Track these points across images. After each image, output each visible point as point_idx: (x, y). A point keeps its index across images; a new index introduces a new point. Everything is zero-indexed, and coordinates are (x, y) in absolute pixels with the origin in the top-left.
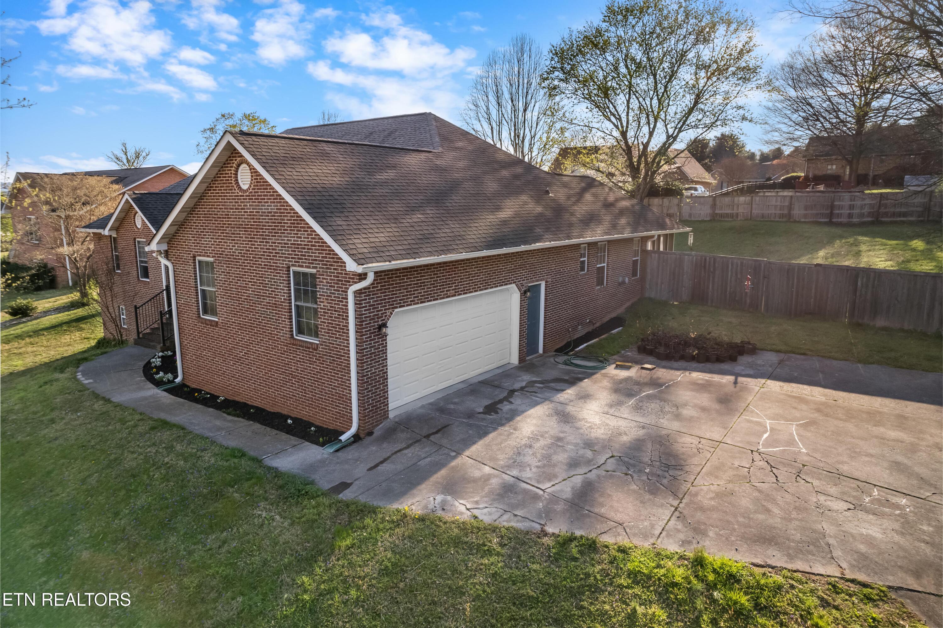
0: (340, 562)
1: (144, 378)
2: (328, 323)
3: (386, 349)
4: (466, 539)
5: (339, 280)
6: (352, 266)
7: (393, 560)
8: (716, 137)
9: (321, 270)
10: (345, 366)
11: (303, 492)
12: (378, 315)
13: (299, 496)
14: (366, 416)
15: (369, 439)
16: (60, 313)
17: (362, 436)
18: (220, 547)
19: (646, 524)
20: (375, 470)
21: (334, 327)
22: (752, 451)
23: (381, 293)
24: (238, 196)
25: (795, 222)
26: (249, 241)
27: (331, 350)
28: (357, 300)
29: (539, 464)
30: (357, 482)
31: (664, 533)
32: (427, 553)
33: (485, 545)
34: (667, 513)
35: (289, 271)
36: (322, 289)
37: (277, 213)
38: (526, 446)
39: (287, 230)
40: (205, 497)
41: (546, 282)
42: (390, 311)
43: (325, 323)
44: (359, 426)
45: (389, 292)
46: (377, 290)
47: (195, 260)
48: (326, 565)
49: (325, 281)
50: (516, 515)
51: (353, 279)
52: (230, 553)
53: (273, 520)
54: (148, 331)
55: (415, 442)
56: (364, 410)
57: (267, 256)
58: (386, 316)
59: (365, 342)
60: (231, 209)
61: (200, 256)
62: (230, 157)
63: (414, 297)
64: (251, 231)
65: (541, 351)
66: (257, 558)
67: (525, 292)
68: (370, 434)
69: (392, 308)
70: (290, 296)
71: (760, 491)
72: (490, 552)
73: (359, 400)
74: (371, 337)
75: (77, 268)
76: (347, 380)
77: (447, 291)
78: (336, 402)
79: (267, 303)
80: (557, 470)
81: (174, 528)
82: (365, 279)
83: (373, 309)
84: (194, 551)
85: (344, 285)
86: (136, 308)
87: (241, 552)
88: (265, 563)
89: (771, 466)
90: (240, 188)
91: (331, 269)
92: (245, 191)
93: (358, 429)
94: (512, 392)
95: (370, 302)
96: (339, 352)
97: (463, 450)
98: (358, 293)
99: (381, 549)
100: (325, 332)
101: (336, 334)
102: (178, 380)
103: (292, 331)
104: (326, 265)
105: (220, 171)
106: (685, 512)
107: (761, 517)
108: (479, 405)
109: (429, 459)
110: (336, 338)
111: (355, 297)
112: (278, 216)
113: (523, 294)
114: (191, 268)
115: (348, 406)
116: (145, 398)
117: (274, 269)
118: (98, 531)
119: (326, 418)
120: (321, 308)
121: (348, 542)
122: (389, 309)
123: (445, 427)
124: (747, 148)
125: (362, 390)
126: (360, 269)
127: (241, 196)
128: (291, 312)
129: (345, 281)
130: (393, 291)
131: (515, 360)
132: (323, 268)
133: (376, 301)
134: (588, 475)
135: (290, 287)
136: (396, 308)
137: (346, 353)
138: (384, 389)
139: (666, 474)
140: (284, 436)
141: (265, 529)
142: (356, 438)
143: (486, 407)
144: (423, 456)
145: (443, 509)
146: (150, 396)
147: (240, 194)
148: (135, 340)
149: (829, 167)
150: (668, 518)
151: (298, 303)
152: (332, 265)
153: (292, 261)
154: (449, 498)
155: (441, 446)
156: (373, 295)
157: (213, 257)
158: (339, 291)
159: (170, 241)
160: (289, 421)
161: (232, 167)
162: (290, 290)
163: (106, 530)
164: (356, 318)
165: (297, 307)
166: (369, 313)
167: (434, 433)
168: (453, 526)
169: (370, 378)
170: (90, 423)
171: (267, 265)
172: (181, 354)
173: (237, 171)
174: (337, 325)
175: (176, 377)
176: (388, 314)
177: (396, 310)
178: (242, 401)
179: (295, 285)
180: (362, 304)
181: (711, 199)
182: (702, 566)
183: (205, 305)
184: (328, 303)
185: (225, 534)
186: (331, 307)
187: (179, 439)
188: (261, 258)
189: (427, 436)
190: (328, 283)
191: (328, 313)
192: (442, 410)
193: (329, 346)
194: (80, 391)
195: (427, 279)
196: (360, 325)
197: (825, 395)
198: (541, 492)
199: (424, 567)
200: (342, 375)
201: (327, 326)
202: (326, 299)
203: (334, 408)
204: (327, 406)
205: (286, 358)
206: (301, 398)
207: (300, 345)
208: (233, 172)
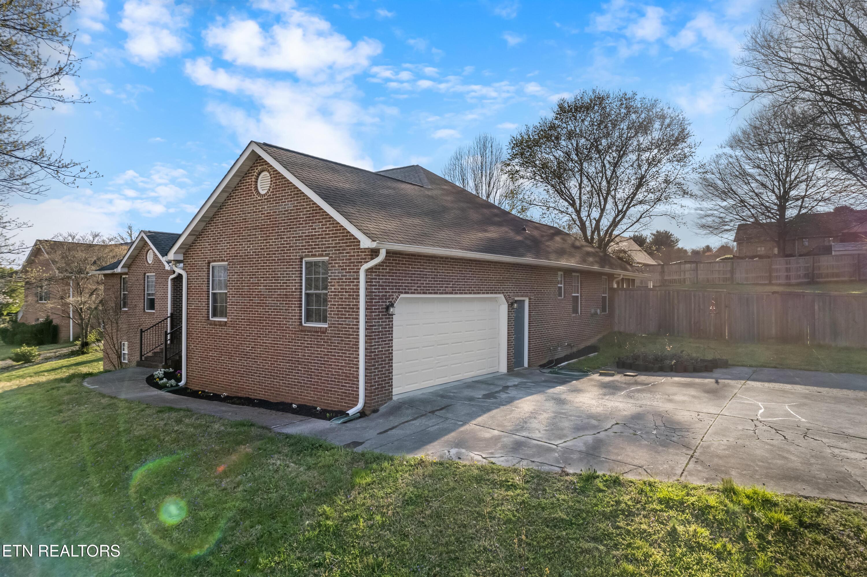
0: (362, 496)
1: (147, 385)
2: (338, 305)
3: (392, 331)
4: (487, 477)
5: (351, 263)
6: (366, 243)
7: (415, 493)
8: (652, 234)
9: (334, 256)
10: (353, 345)
11: (317, 445)
12: (386, 296)
13: (312, 449)
14: (372, 393)
15: (375, 415)
16: (60, 359)
17: (367, 412)
18: (235, 488)
19: (665, 466)
20: (385, 434)
21: (343, 308)
22: (752, 420)
23: (389, 276)
24: (256, 201)
25: (738, 284)
26: (264, 240)
27: (340, 331)
28: (368, 278)
29: (547, 428)
30: (369, 442)
31: (685, 473)
32: (449, 487)
33: (509, 482)
34: (684, 460)
35: (302, 262)
36: (334, 273)
37: (294, 210)
38: (530, 417)
39: (302, 224)
40: (216, 452)
41: (530, 299)
42: (397, 294)
43: (335, 305)
44: (365, 403)
45: (396, 276)
46: (386, 272)
47: (209, 266)
48: (347, 498)
49: (337, 265)
50: (533, 462)
51: (365, 259)
52: (246, 491)
53: (288, 467)
54: (150, 354)
55: (422, 416)
56: (371, 386)
57: (281, 250)
58: (393, 299)
59: (374, 319)
60: (248, 213)
61: (215, 261)
62: (252, 167)
63: (418, 287)
64: (267, 231)
65: (526, 365)
66: (274, 494)
67: (512, 304)
68: (375, 411)
69: (399, 292)
70: (301, 286)
71: (772, 445)
72: (514, 487)
73: (366, 376)
74: (379, 315)
75: (82, 319)
76: (355, 358)
77: (446, 287)
78: (342, 382)
79: (278, 295)
80: (565, 432)
81: (187, 476)
82: (377, 256)
83: (382, 289)
84: (208, 492)
85: (356, 266)
86: (142, 331)
87: (258, 491)
88: (283, 498)
89: (776, 430)
90: (258, 193)
91: (343, 253)
92: (264, 195)
93: (364, 406)
94: (507, 387)
95: (379, 282)
96: (347, 331)
97: (470, 421)
98: (369, 271)
99: (402, 485)
100: (334, 314)
101: (345, 315)
102: (182, 383)
103: (301, 319)
104: (339, 250)
105: (241, 181)
106: (702, 458)
107: (780, 462)
108: (479, 394)
109: (437, 427)
110: (346, 318)
111: (366, 275)
112: (294, 213)
113: (510, 305)
114: (205, 274)
115: (354, 384)
116: (151, 396)
117: (287, 262)
118: (109, 481)
119: (331, 401)
120: (332, 292)
121: (369, 480)
122: (396, 292)
123: (448, 406)
124: (680, 245)
125: (370, 366)
126: (373, 245)
127: (259, 200)
128: (301, 301)
129: (357, 262)
130: (399, 276)
131: (503, 368)
132: (336, 254)
133: (384, 282)
134: (598, 435)
135: (301, 277)
136: (402, 293)
137: (355, 332)
138: (389, 370)
139: (674, 434)
140: (290, 415)
141: (280, 473)
142: (362, 414)
143: (484, 395)
144: (430, 425)
145: (460, 458)
146: (155, 395)
147: (259, 198)
148: (138, 362)
149: (759, 249)
150: (686, 462)
151: (308, 292)
152: (344, 250)
153: (305, 252)
154: (463, 451)
155: (447, 419)
156: (382, 276)
157: (227, 261)
158: (350, 272)
159: (186, 251)
160: (294, 406)
161: (253, 176)
162: (301, 280)
163: (117, 480)
164: (366, 296)
165: (307, 295)
166: (379, 292)
167: (437, 410)
168: (472, 468)
169: (377, 355)
170: (97, 411)
171: (280, 259)
172: (187, 358)
173: (257, 179)
174: (347, 305)
175: (180, 380)
176: (395, 297)
177: (402, 296)
178: (245, 396)
179: (306, 275)
180: (372, 282)
181: (660, 267)
182: (735, 493)
183: (215, 309)
184: (339, 285)
185: (239, 477)
186: (341, 289)
187: (186, 416)
188: (275, 254)
189: (433, 412)
190: (340, 266)
191: (338, 295)
192: (442, 396)
193: (338, 327)
194: (86, 392)
195: (429, 272)
196: (370, 302)
197: (808, 390)
198: (555, 447)
199: (449, 498)
200: (349, 354)
201: (337, 308)
202: (338, 282)
203: (340, 389)
204: (332, 388)
205: (293, 346)
206: (306, 384)
207: (309, 331)
208: (253, 180)
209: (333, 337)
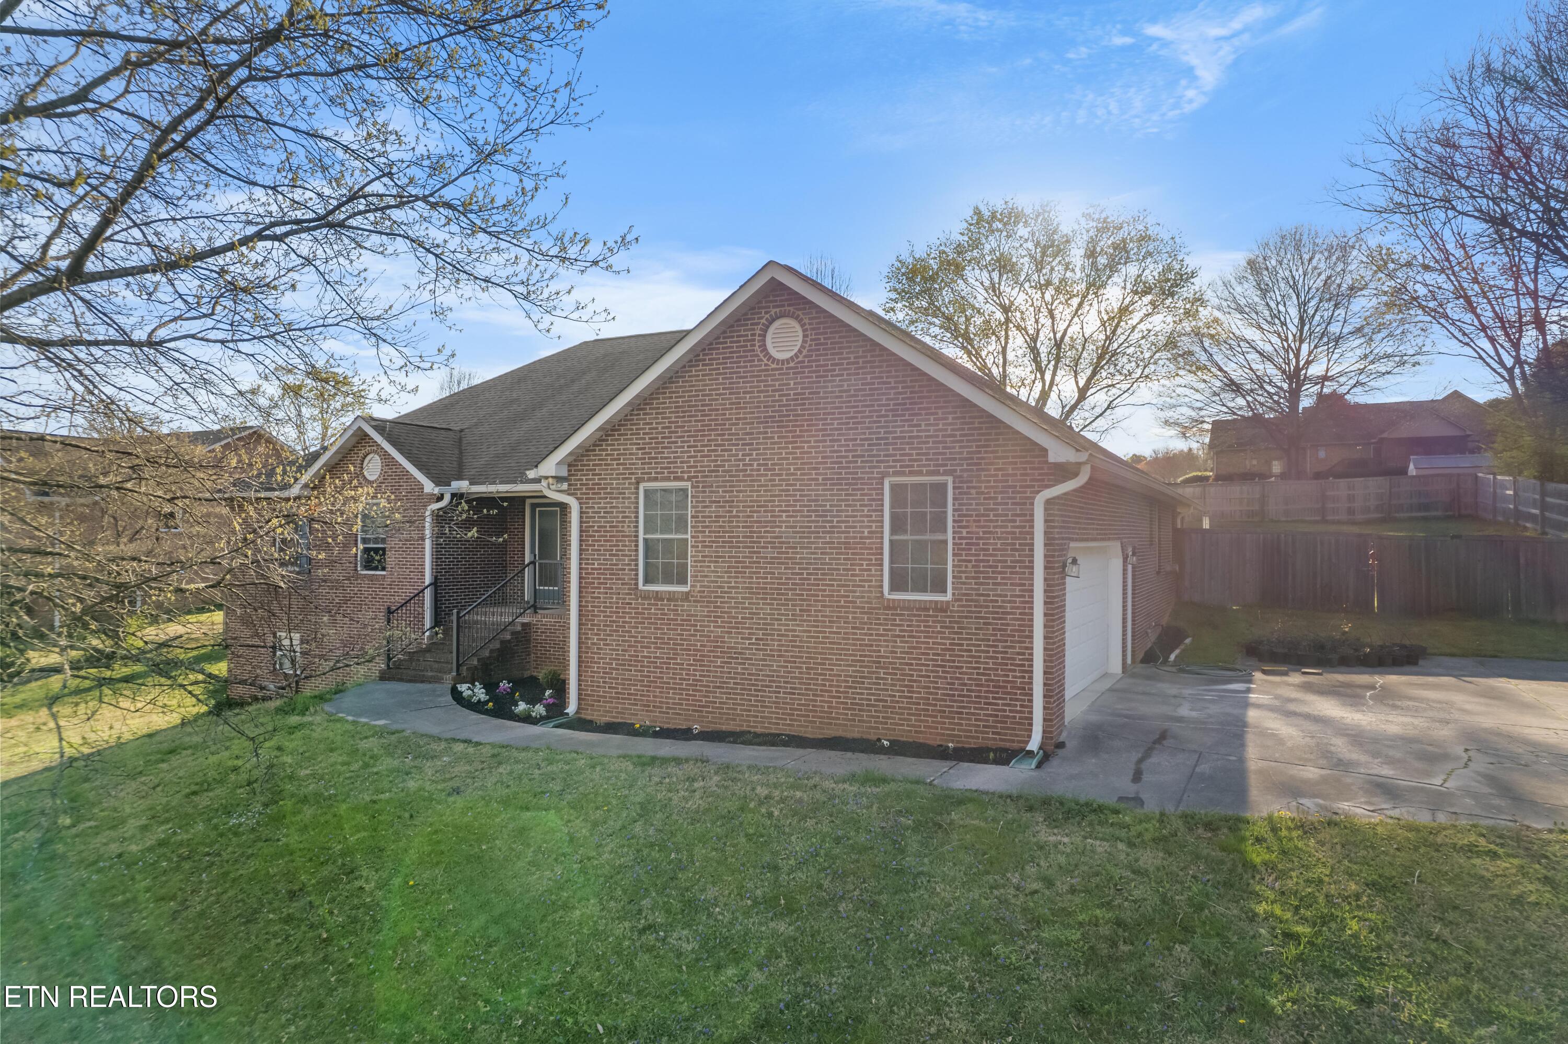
1: (483, 716)
9: (965, 475)
14: (1053, 714)
15: (1066, 752)
20: (1144, 782)
21: (991, 567)
24: (764, 371)
27: (980, 606)
35: (881, 484)
36: (967, 505)
43: (972, 562)
44: (1044, 732)
45: (1067, 511)
47: (637, 488)
49: (973, 491)
51: (1045, 480)
55: (1150, 750)
56: (1053, 703)
57: (833, 463)
59: (1056, 585)
60: (745, 393)
61: (654, 480)
62: (753, 309)
68: (1060, 745)
70: (882, 527)
73: (1045, 684)
82: (1073, 476)
85: (1022, 493)
86: (390, 611)
90: (770, 357)
91: (992, 469)
92: (786, 361)
93: (1043, 737)
96: (1000, 607)
100: (967, 578)
101: (995, 578)
102: (571, 711)
103: (881, 587)
104: (982, 464)
105: (725, 333)
109: (1205, 766)
110: (995, 584)
111: (1050, 510)
114: (628, 504)
117: (848, 484)
120: (961, 538)
123: (1165, 732)
125: (1051, 668)
126: (1076, 458)
127: (774, 370)
128: (881, 554)
129: (1024, 487)
131: (1116, 667)
132: (972, 470)
134: (1472, 768)
135: (880, 511)
137: (1017, 608)
142: (1044, 751)
144: (1189, 763)
147: (773, 366)
148: (382, 671)
149: (1248, 462)
153: (892, 467)
155: (1198, 752)
157: (690, 478)
159: (576, 461)
160: (884, 742)
161: (755, 324)
162: (881, 516)
164: (1046, 545)
165: (896, 543)
167: (1160, 739)
171: (829, 480)
172: (580, 662)
173: (766, 331)
178: (738, 729)
179: (893, 507)
180: (1054, 521)
183: (652, 569)
184: (978, 527)
189: (1158, 742)
190: (983, 493)
191: (979, 545)
193: (979, 601)
196: (1051, 556)
198: (1444, 789)
200: (1005, 647)
201: (973, 566)
202: (975, 521)
203: (982, 709)
204: (964, 707)
205: (865, 634)
206: (898, 702)
207: (908, 609)
208: (758, 332)
209: (966, 617)
